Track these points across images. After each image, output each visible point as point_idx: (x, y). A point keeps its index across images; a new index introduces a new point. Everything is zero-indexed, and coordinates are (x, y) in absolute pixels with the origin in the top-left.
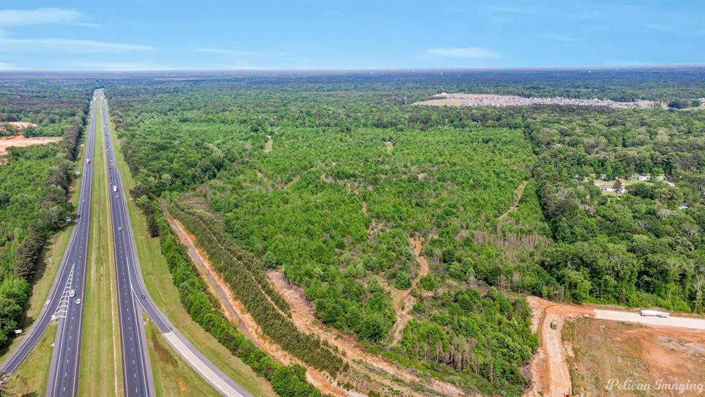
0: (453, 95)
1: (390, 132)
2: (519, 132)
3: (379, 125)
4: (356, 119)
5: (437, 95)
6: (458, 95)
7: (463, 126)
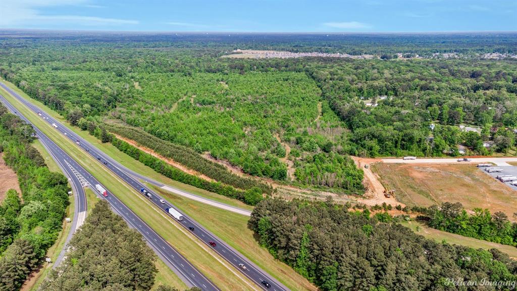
0: (246, 51)
1: (219, 76)
2: (303, 74)
3: (209, 71)
4: (191, 67)
5: (235, 51)
6: (250, 51)
7: (266, 71)
